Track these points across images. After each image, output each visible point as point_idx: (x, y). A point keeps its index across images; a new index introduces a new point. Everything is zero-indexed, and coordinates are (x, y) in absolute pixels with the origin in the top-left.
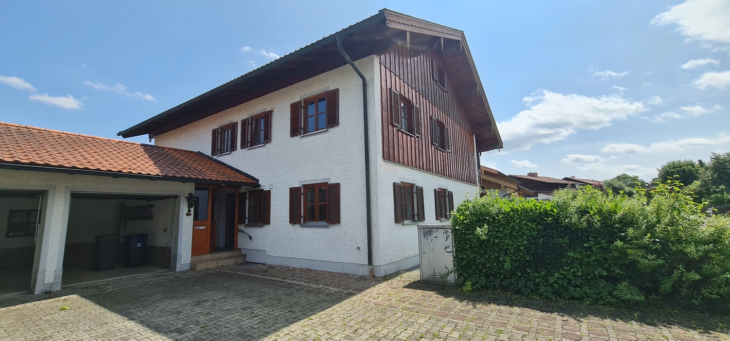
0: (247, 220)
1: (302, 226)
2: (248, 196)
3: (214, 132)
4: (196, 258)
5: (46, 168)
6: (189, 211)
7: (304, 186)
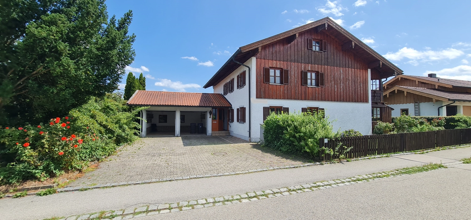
0: (230, 120)
1: (240, 123)
2: (230, 111)
3: (224, 86)
4: (213, 132)
5: (176, 106)
6: (210, 116)
7: (240, 108)
